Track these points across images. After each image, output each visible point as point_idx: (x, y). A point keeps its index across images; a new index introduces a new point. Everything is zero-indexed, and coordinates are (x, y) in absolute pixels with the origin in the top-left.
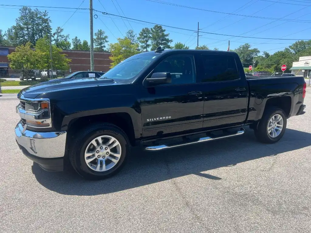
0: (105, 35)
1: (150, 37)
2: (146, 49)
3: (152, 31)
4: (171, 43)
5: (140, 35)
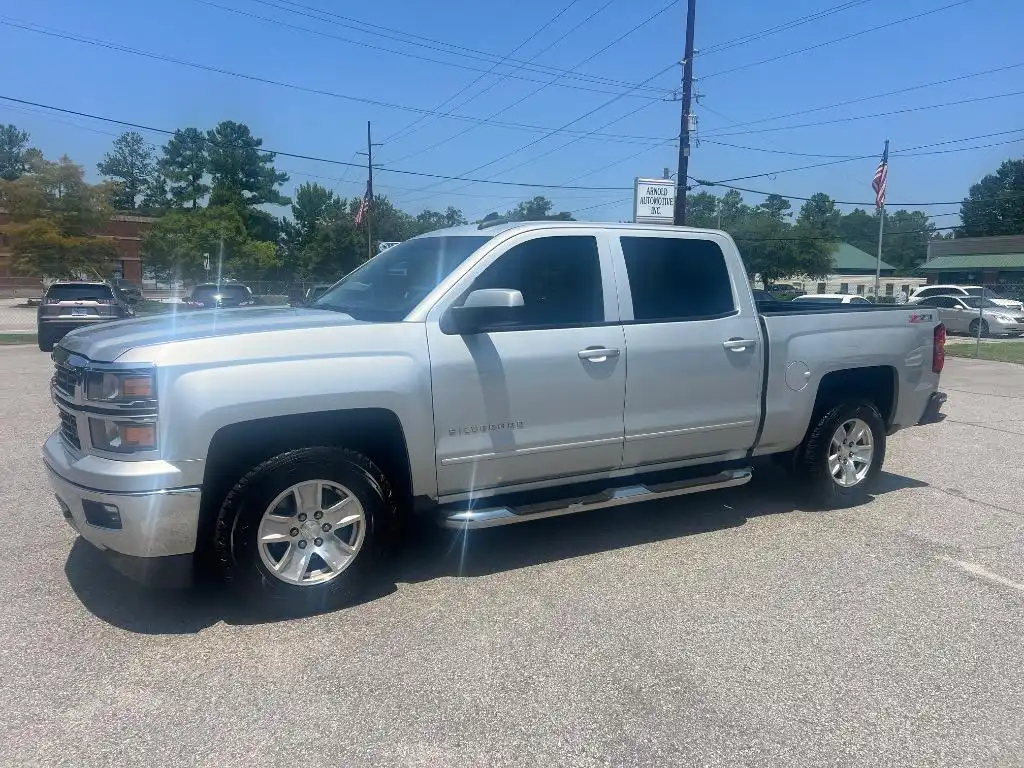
0: (27, 146)
2: (191, 202)
3: (212, 140)
5: (167, 152)
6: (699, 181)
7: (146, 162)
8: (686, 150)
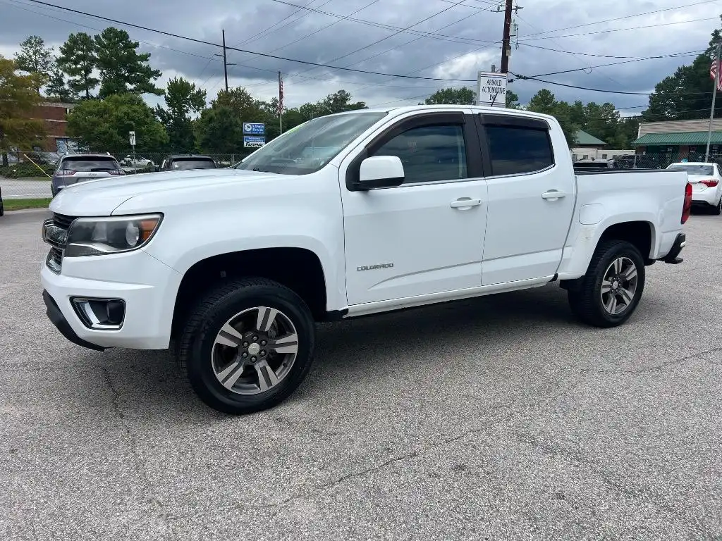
1: (93, 60)
2: (85, 92)
3: (100, 43)
4: (155, 79)
5: (64, 52)
6: (517, 76)
7: (47, 59)
8: (507, 51)
